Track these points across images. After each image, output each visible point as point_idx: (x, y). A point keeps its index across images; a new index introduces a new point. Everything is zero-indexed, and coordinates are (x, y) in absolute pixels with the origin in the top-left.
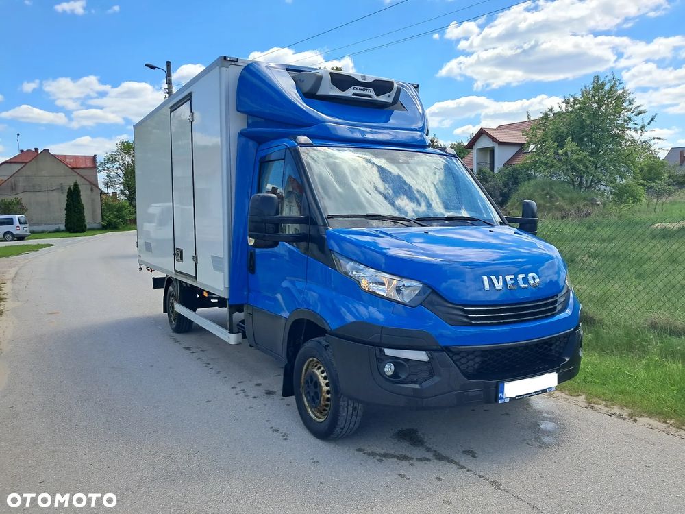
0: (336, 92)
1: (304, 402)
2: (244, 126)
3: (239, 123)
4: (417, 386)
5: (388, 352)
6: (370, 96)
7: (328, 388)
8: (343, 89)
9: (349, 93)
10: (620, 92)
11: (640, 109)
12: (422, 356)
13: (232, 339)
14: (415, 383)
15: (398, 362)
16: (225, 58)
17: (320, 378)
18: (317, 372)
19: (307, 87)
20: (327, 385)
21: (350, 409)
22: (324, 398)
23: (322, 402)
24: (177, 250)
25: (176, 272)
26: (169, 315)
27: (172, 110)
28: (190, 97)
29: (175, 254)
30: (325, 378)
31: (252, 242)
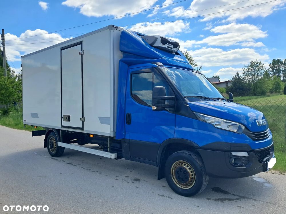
0: (161, 45)
1: (173, 181)
4: (244, 167)
5: (234, 154)
6: (171, 48)
7: (192, 173)
8: (164, 45)
9: (166, 46)
10: (189, 57)
12: (245, 154)
13: (113, 156)
14: (243, 166)
15: (237, 158)
16: (113, 26)
17: (188, 169)
18: (184, 166)
19: (150, 42)
20: (192, 172)
21: (206, 181)
22: (190, 178)
23: (190, 180)
24: (64, 115)
25: (63, 126)
26: (48, 149)
27: (62, 49)
28: (81, 43)
29: (62, 118)
30: (190, 169)
31: (155, 108)
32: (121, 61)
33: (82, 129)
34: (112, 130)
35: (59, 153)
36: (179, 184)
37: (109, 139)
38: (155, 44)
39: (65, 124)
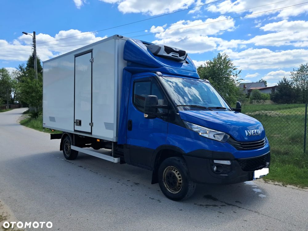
0: (166, 54)
1: (164, 186)
2: (126, 66)
3: (122, 65)
4: (226, 175)
5: (215, 161)
6: (177, 57)
7: (180, 179)
8: (168, 53)
9: (170, 55)
10: (228, 60)
11: (235, 68)
12: (227, 163)
13: (116, 160)
14: (225, 174)
15: (219, 166)
16: (118, 35)
17: (176, 174)
18: (174, 172)
19: (154, 51)
20: (180, 177)
21: (192, 187)
22: (178, 183)
23: (177, 185)
24: (76, 120)
25: (75, 131)
26: (64, 152)
27: (76, 56)
28: (91, 51)
29: (74, 122)
30: (178, 174)
31: (147, 116)
32: (125, 70)
33: (91, 133)
34: (115, 136)
35: (72, 156)
36: (170, 188)
37: (113, 144)
38: (159, 53)
39: (78, 128)
